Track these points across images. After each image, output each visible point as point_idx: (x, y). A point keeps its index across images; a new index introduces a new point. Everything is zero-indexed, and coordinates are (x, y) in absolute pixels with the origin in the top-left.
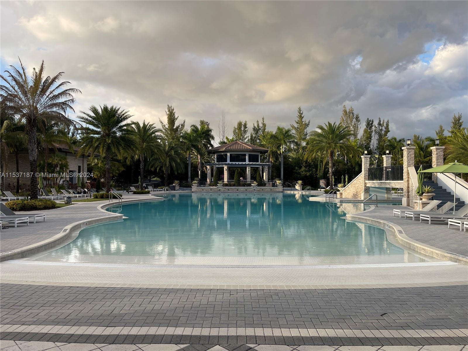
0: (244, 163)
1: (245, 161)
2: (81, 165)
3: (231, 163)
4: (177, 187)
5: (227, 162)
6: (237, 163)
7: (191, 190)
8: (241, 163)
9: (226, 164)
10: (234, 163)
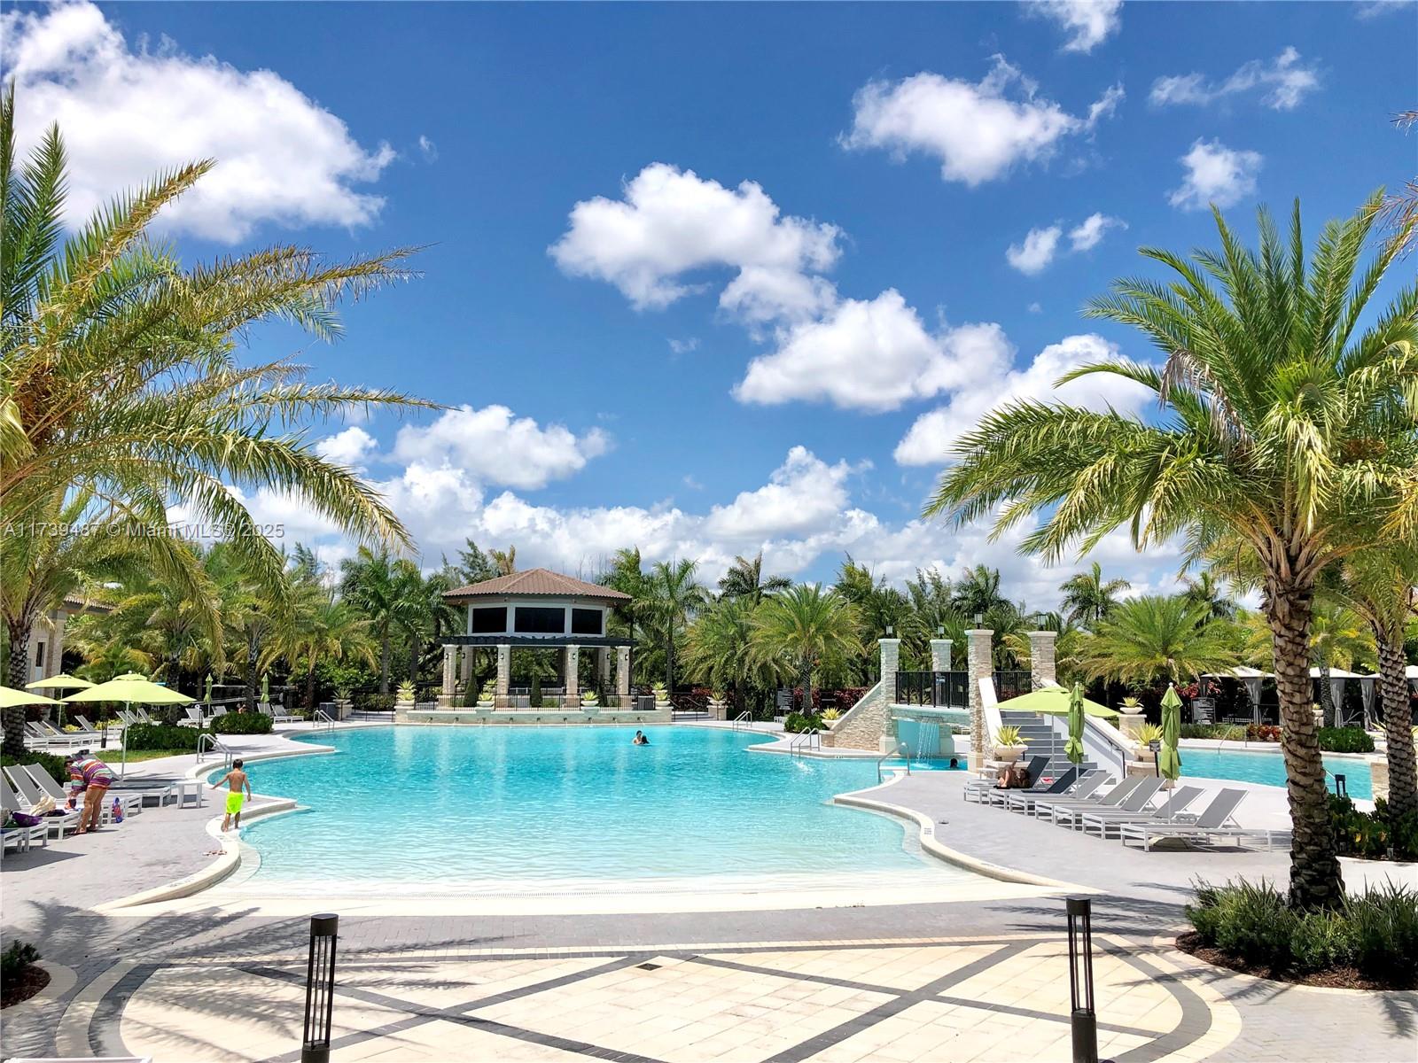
0: (558, 635)
1: (563, 631)
2: (45, 640)
3: (519, 635)
4: (347, 708)
5: (505, 631)
6: (539, 636)
7: (393, 720)
8: (548, 636)
9: (505, 640)
10: (529, 635)
